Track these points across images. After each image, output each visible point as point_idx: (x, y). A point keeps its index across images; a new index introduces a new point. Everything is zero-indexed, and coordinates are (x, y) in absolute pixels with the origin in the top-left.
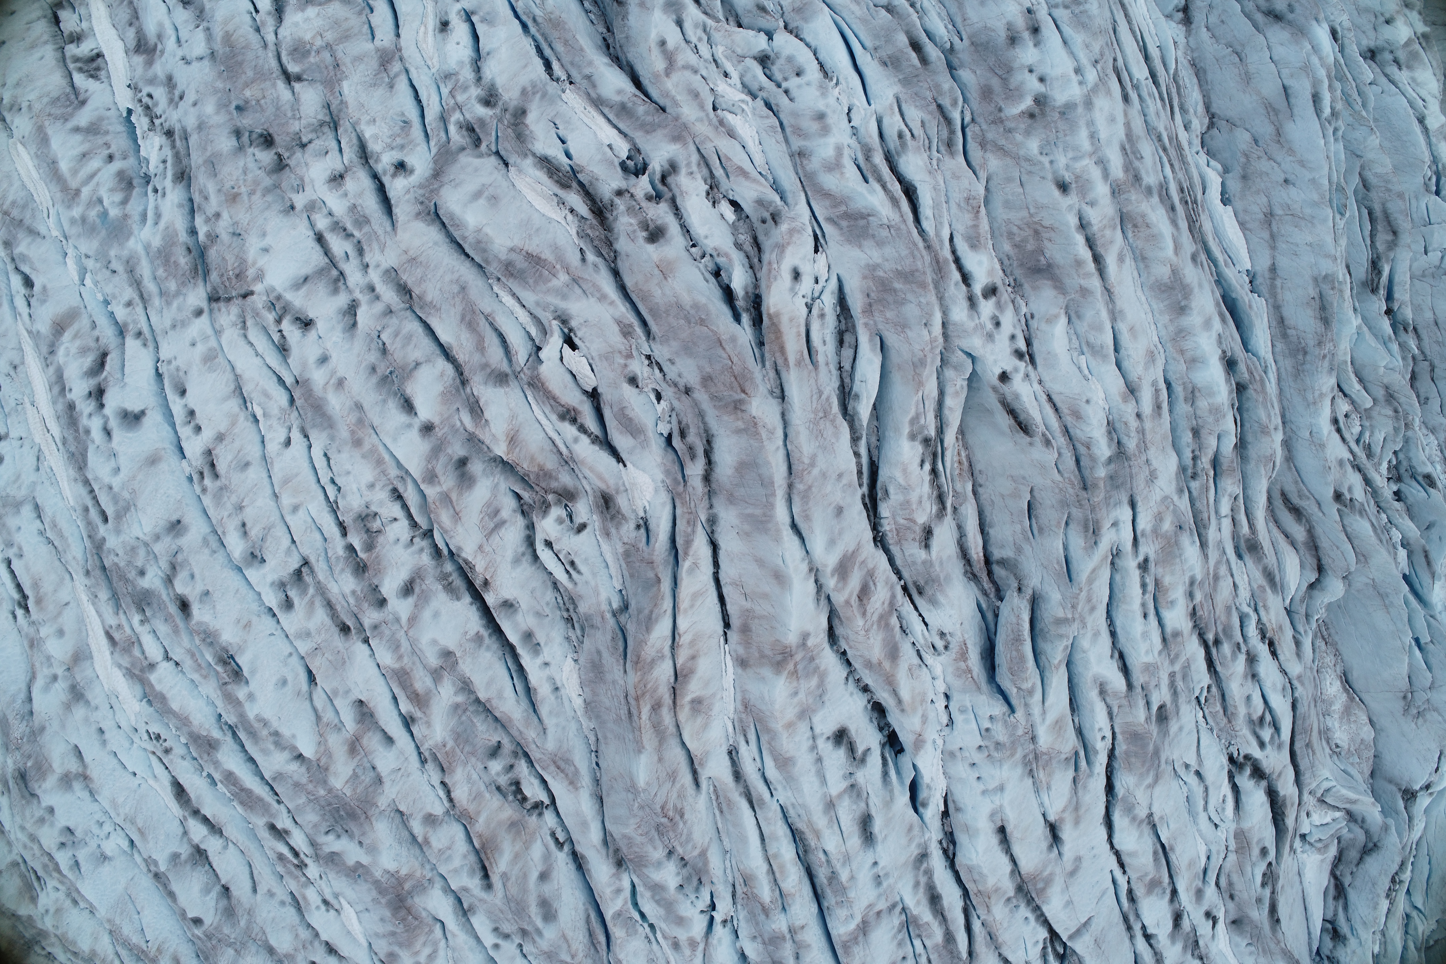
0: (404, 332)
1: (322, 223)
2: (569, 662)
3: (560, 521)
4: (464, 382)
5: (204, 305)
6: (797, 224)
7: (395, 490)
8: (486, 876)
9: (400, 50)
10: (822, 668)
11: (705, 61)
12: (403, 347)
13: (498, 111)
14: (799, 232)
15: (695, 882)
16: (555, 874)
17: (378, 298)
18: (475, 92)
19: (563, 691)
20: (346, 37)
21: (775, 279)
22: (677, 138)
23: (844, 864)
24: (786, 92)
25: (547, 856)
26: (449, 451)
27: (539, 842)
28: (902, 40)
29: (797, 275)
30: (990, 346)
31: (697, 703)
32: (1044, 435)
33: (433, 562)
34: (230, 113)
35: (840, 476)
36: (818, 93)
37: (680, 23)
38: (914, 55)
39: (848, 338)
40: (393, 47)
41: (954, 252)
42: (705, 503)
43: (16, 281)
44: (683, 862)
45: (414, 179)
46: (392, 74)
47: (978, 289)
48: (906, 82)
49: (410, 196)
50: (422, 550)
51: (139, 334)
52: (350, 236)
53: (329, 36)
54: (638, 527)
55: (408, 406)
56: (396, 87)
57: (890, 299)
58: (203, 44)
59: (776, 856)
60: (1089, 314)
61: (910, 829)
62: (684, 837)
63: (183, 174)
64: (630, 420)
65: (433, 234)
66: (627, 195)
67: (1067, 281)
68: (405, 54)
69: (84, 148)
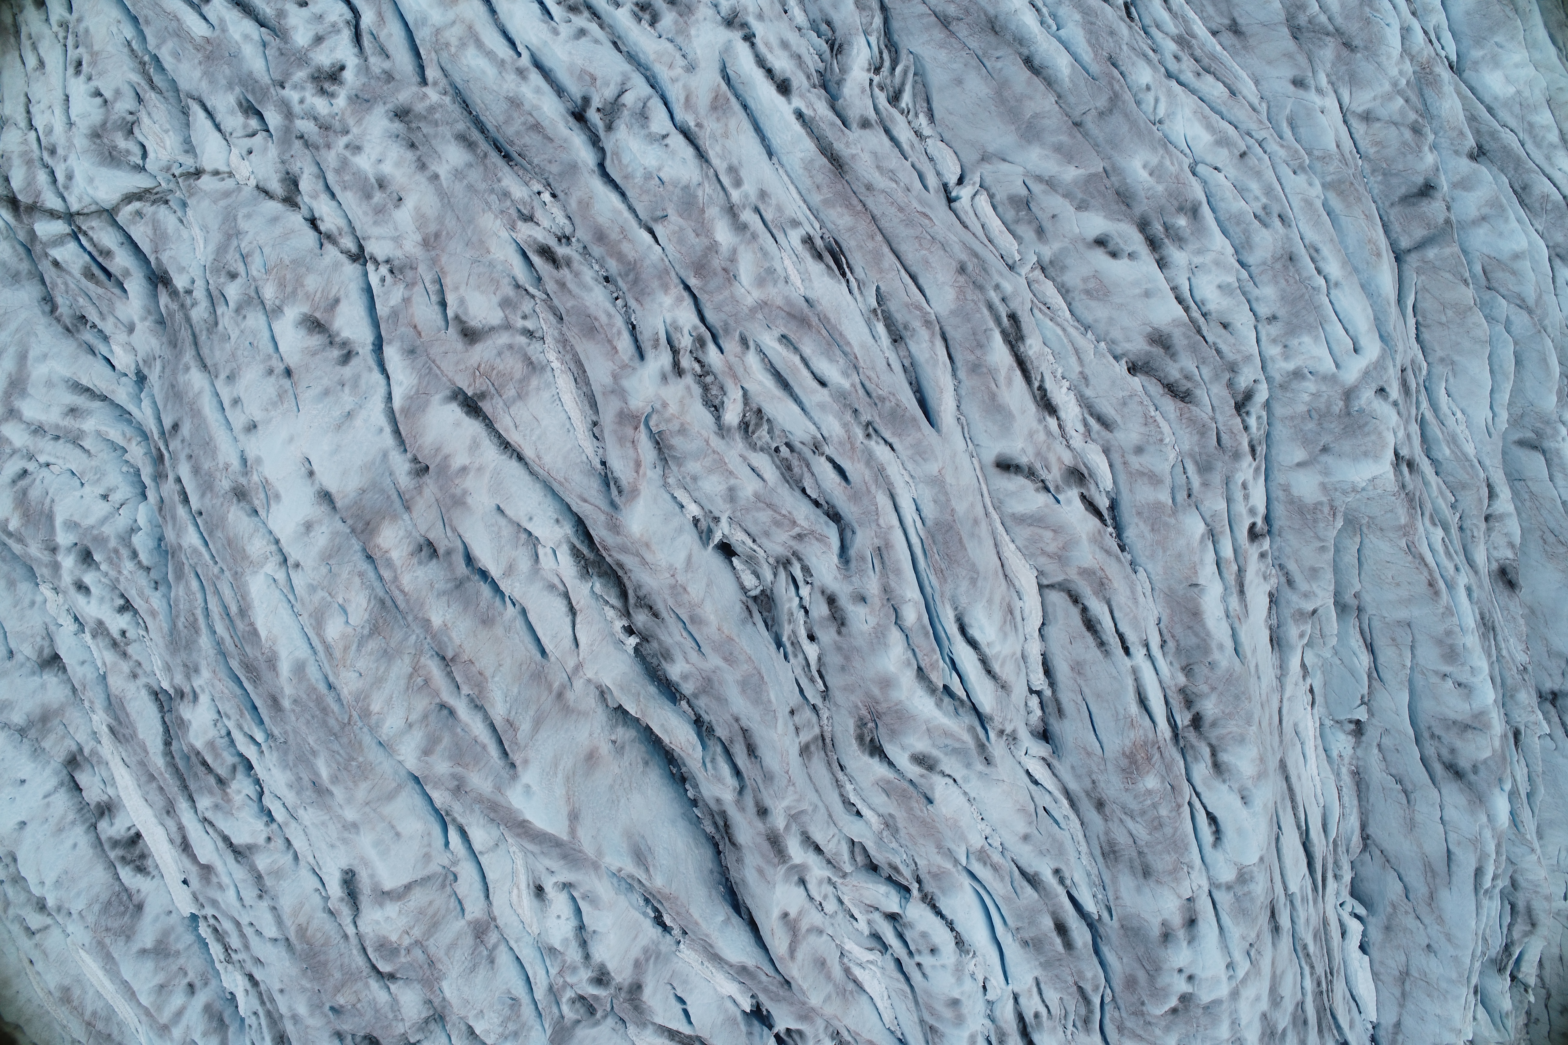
9: (494, 919)
11: (831, 916)
13: (612, 991)
18: (585, 975)
24: (919, 965)
28: (1048, 923)
34: (326, 1016)
36: (953, 980)
37: (802, 882)
38: (1058, 941)
40: (486, 917)
46: (490, 946)
48: (1046, 965)
56: (497, 961)
58: (274, 929)
68: (500, 922)
69: (160, 979)
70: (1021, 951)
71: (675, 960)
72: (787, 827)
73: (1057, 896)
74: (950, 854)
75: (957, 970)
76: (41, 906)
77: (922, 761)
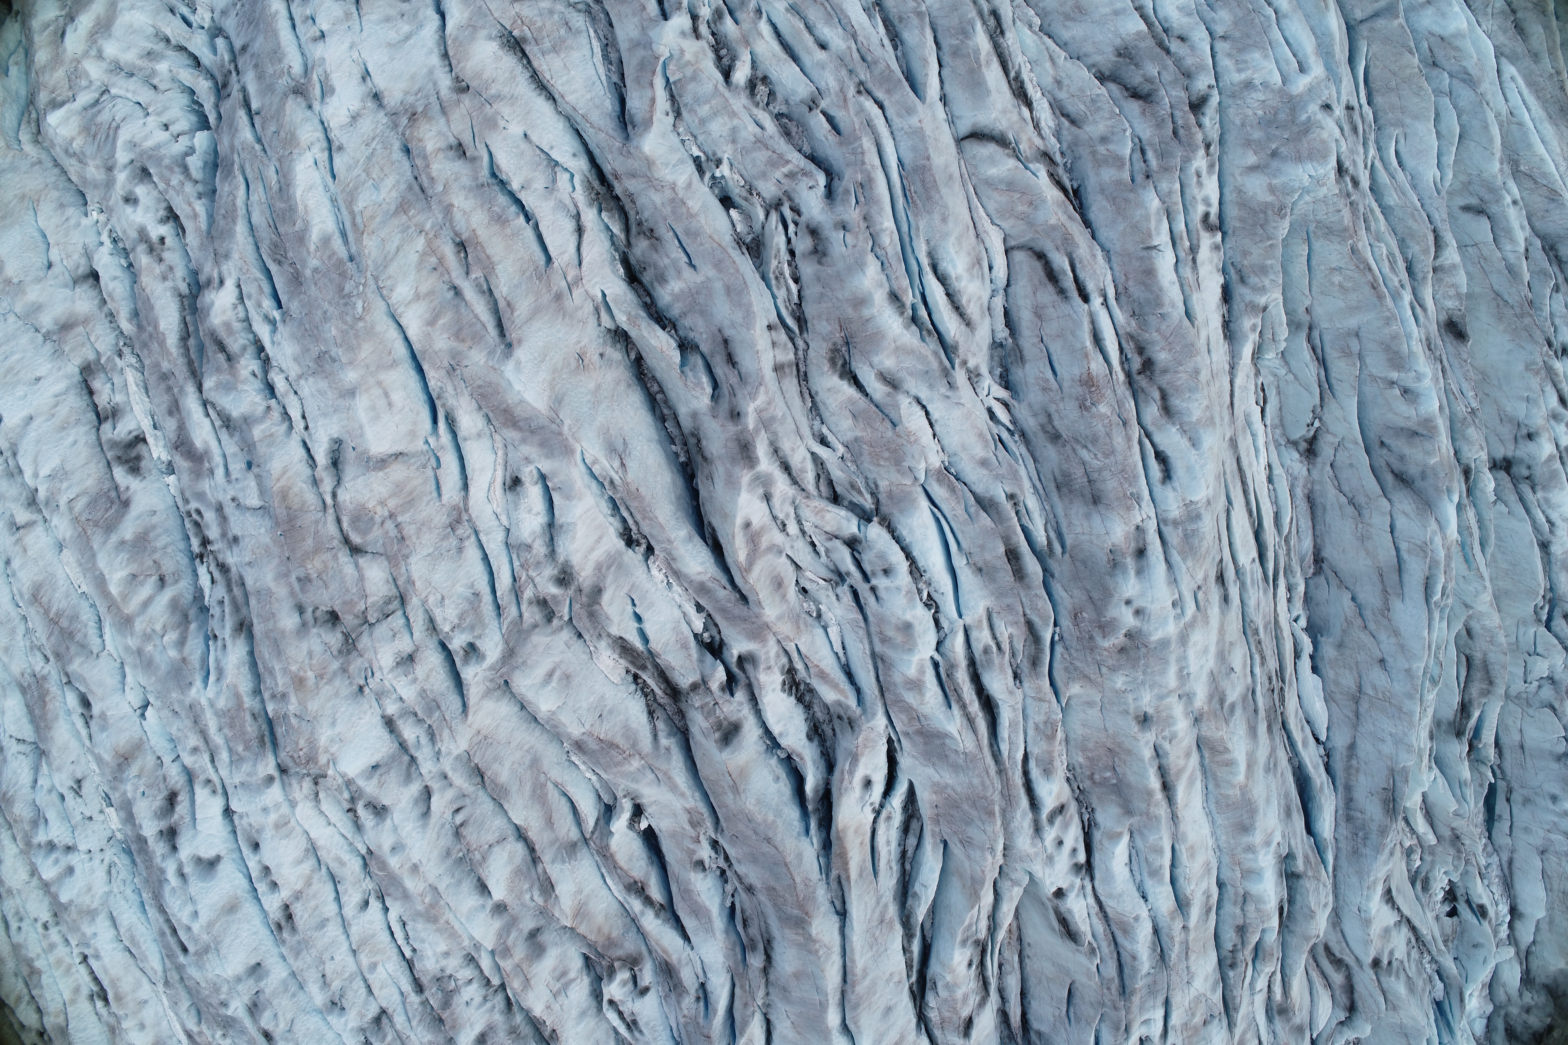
1: (391, 709)
5: (276, 774)
18: (548, 570)
29: (868, 783)
34: (291, 585)
39: (915, 825)
40: (461, 507)
43: (72, 700)
46: (460, 536)
51: (209, 781)
52: (421, 721)
58: (256, 497)
63: (241, 625)
69: (133, 568)
73: (1011, 519)
76: (32, 502)
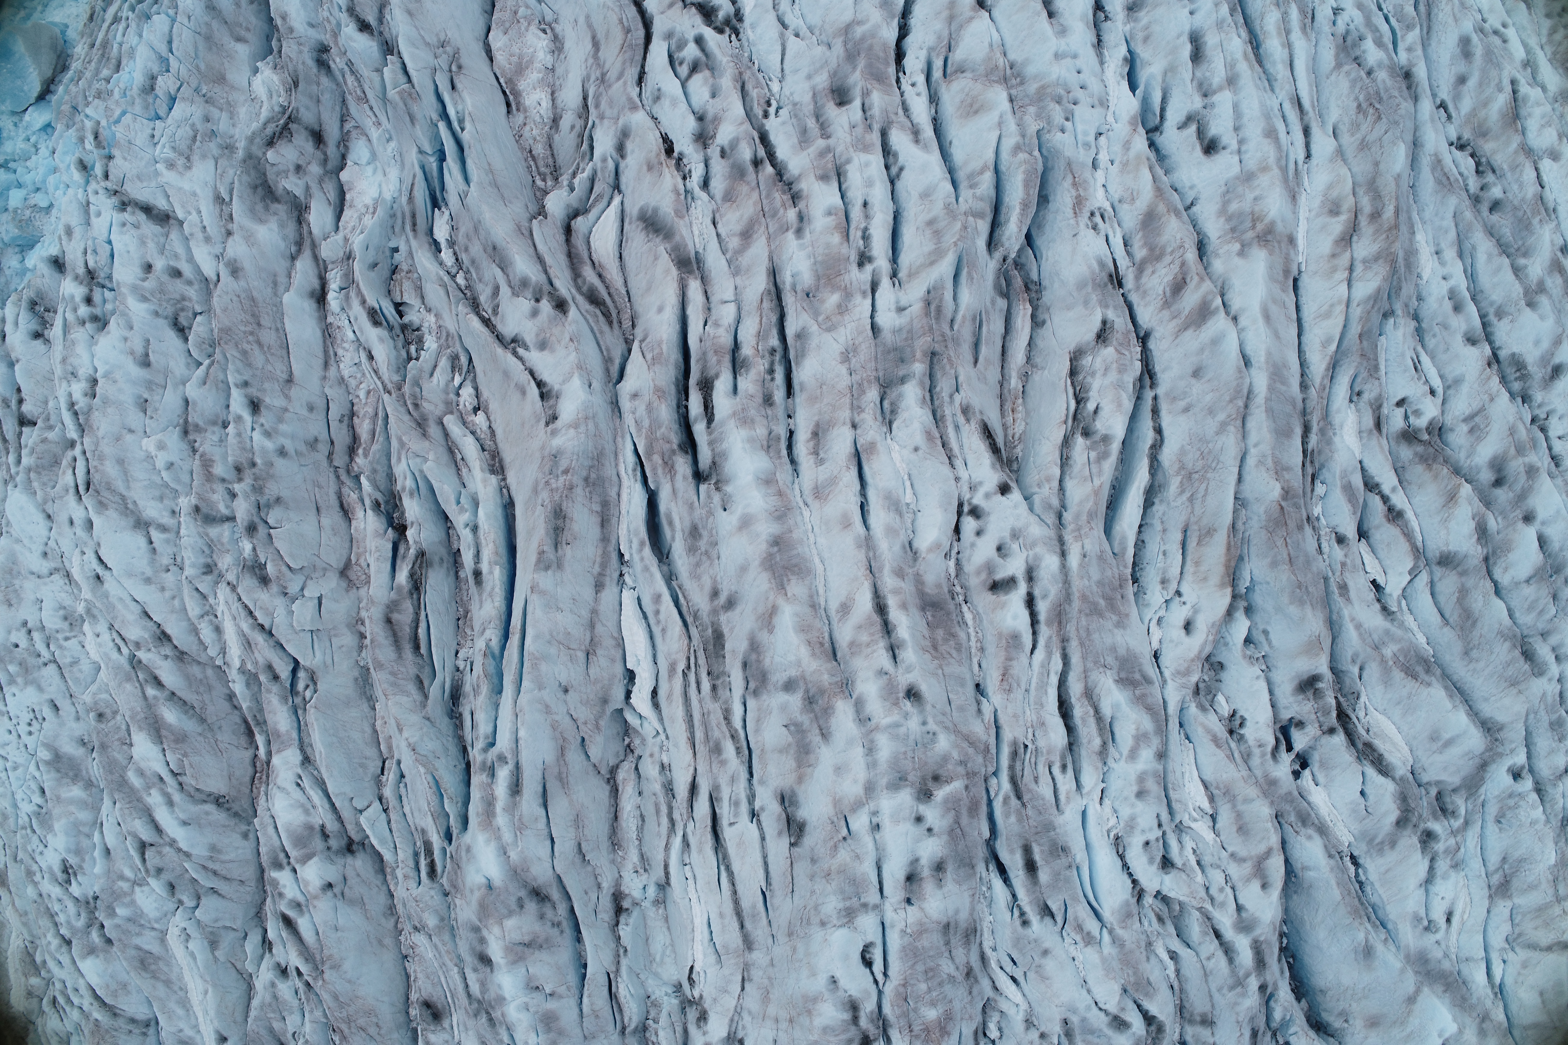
0: (1533, 615)
2: (1425, 276)
3: (1417, 413)
4: (1486, 559)
6: (1180, 681)
7: (1557, 465)
8: (1514, 92)
9: (1490, 896)
10: (1222, 220)
11: (1219, 867)
12: (1536, 601)
13: (1422, 826)
14: (1178, 672)
15: (1349, 40)
16: (1452, 80)
17: (1554, 649)
19: (1433, 250)
20: (1541, 910)
21: (1213, 624)
22: (1272, 783)
23: (1223, 21)
24: (1160, 825)
25: (1457, 97)
26: (1511, 495)
27: (1463, 113)
28: (1043, 875)
30: (1019, 524)
31: (1334, 211)
32: (968, 420)
33: (1531, 392)
35: (1186, 410)
36: (1139, 820)
37: (1239, 908)
38: (1037, 856)
41: (1034, 633)
42: (1311, 404)
44: (1358, 61)
45: (1508, 762)
47: (1022, 588)
48: (1049, 827)
49: (1508, 747)
50: (1540, 406)
53: (1557, 910)
54: (1359, 394)
55: (1542, 541)
56: (1500, 858)
57: (1107, 589)
59: (1283, 46)
60: (897, 548)
61: (1146, 39)
62: (1359, 85)
64: (1350, 501)
65: (1487, 710)
66: (1325, 728)
67: (913, 589)
68: (1486, 892)
70: (1070, 844)
71: (1356, 832)
72: (1247, 975)
74: (1115, 940)
75: (1132, 828)
77: (1119, 1023)
